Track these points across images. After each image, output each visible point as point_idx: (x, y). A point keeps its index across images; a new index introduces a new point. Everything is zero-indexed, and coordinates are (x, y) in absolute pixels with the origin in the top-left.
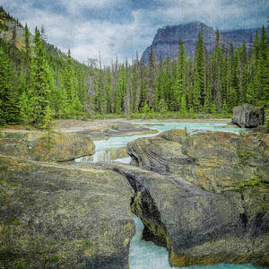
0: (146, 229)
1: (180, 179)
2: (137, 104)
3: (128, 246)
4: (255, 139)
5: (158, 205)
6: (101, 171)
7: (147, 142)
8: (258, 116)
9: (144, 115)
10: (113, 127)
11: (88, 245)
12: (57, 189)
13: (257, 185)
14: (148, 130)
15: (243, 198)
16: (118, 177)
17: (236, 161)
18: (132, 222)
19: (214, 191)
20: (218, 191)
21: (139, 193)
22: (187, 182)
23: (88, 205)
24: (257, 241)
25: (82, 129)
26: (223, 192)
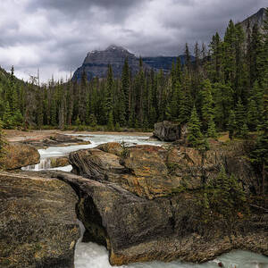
0: (87, 231)
1: (118, 187)
2: (70, 117)
3: (74, 248)
4: (179, 152)
5: (100, 211)
6: (49, 180)
7: (87, 153)
8: (175, 132)
9: (76, 127)
10: (51, 138)
11: (38, 248)
12: (9, 196)
13: (182, 192)
14: (82, 141)
15: (171, 204)
16: (63, 185)
17: (165, 172)
18: (78, 226)
19: (147, 198)
20: (151, 198)
21: (82, 200)
22: (124, 189)
23: (38, 211)
24: (184, 241)
25: (23, 139)
26: (154, 198)
